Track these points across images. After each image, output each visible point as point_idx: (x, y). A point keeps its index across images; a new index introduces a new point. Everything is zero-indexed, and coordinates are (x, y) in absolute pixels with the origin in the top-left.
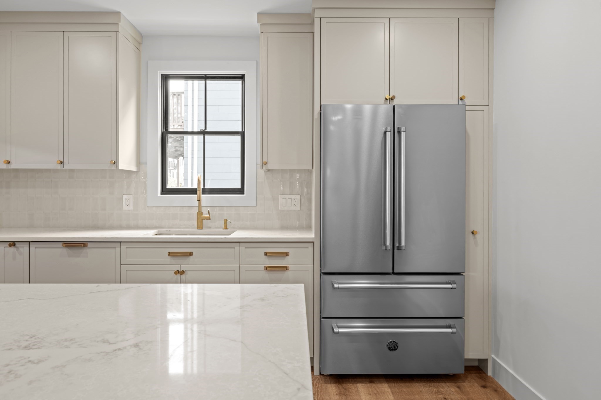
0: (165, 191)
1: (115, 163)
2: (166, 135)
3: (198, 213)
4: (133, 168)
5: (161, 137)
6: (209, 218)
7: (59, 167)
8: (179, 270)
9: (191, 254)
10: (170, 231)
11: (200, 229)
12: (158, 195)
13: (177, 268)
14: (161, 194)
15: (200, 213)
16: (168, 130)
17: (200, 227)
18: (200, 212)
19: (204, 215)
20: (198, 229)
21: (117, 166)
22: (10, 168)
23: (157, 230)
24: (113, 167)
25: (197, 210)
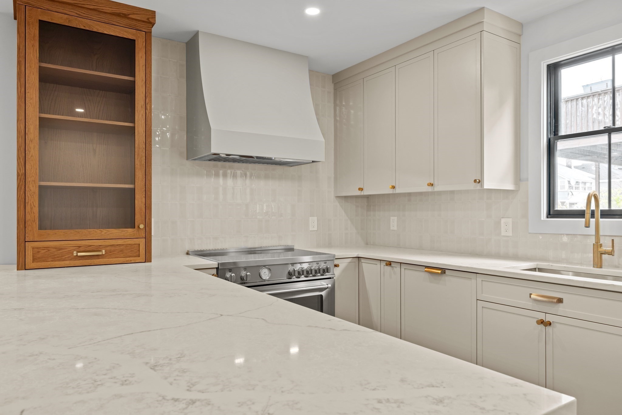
0: (552, 213)
1: (479, 182)
2: (554, 142)
3: (594, 244)
4: (509, 186)
5: (547, 145)
6: (611, 253)
7: (430, 189)
8: (544, 320)
9: (560, 301)
10: (552, 265)
11: (598, 268)
12: (542, 219)
13: (542, 316)
14: (547, 217)
15: (597, 245)
16: (558, 134)
17: (598, 264)
18: (597, 243)
19: (604, 249)
20: (594, 267)
21: (482, 186)
22: (395, 192)
23: (536, 263)
24: (478, 186)
25: (593, 240)
